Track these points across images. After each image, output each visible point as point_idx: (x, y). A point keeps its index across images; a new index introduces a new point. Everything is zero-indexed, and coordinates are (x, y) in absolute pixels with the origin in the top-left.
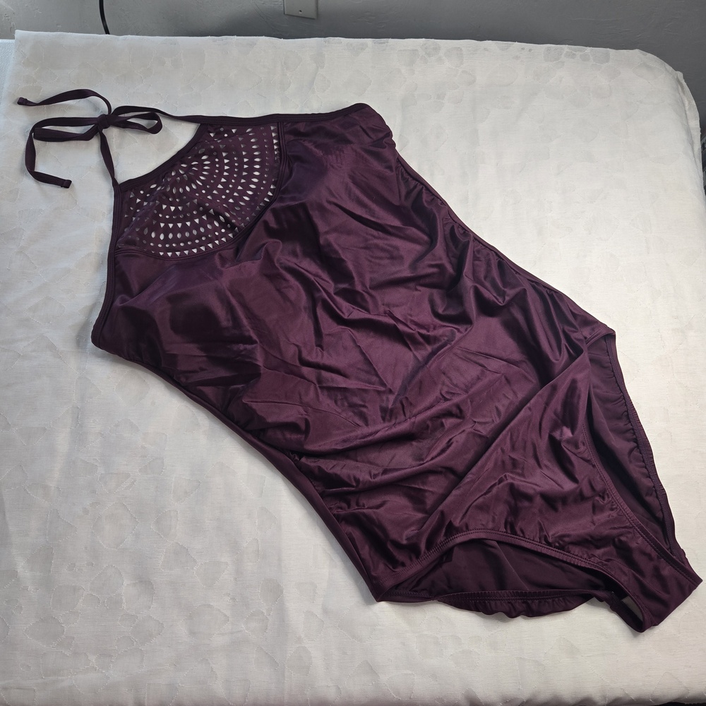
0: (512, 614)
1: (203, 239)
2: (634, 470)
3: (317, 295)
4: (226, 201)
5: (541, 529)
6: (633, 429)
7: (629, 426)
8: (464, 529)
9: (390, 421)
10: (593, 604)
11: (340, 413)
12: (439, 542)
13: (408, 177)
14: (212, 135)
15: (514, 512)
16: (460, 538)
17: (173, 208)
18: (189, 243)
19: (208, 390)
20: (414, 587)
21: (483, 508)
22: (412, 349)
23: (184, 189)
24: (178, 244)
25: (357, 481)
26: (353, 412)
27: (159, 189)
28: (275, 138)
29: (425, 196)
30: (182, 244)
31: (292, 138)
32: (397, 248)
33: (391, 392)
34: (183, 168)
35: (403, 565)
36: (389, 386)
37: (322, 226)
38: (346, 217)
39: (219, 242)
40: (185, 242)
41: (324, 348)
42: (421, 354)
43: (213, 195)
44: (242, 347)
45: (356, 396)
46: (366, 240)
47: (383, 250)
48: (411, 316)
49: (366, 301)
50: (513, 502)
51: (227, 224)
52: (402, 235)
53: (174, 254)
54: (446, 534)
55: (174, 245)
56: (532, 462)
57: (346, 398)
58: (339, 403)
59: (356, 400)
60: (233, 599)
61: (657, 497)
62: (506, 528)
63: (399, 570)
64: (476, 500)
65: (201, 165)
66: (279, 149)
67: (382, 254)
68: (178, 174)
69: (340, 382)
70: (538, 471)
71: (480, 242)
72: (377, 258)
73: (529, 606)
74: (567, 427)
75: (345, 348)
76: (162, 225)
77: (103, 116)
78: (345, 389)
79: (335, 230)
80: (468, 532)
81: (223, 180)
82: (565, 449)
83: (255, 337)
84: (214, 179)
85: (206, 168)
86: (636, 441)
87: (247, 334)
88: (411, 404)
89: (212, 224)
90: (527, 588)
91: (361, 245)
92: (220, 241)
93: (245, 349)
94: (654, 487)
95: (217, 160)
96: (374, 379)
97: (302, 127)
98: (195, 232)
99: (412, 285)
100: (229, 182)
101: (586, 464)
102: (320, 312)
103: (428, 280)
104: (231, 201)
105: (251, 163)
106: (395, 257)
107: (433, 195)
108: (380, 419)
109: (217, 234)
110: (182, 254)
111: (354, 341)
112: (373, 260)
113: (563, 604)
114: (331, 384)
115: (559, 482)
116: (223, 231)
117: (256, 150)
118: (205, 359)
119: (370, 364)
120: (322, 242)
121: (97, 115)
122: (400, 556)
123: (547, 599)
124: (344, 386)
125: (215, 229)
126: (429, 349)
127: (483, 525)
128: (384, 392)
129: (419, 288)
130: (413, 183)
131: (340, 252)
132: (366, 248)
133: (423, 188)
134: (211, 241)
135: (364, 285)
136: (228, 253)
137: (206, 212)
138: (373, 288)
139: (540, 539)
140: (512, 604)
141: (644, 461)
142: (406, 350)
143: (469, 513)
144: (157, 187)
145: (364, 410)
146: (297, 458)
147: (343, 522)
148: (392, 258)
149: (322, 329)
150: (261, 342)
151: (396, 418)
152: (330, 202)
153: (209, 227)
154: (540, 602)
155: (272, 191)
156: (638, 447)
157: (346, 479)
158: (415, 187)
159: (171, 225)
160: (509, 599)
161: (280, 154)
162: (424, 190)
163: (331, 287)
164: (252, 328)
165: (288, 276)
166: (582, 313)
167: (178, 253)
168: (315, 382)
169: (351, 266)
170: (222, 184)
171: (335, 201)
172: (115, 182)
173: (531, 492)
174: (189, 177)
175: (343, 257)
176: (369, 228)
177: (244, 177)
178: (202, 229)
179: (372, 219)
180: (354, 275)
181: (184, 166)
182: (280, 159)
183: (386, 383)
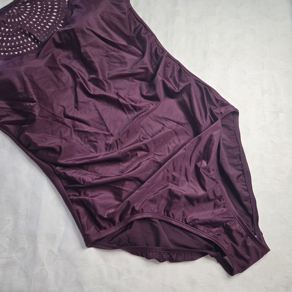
0: (161, 260)
1: (22, 47)
2: (239, 186)
3: (78, 80)
4: (36, 28)
5: (184, 215)
6: (242, 164)
7: (240, 162)
8: (141, 212)
9: (109, 150)
10: (207, 258)
11: (82, 145)
12: (126, 217)
13: (136, 20)
15: (170, 204)
16: (138, 217)
17: (7, 30)
18: (14, 49)
19: (11, 127)
20: (110, 241)
21: (153, 201)
22: (127, 113)
23: (15, 20)
24: (7, 49)
25: (84, 181)
26: (90, 144)
29: (143, 30)
30: (10, 49)
32: (124, 57)
33: (112, 135)
34: (15, 9)
35: (105, 228)
36: (111, 132)
37: (82, 42)
38: (96, 38)
40: (12, 48)
41: (79, 109)
42: (131, 116)
43: (30, 24)
44: (28, 104)
45: (93, 136)
46: (107, 52)
47: (116, 58)
48: (129, 95)
49: (104, 85)
50: (170, 199)
51: (34, 39)
52: (127, 50)
54: (131, 214)
55: (5, 49)
56: (184, 178)
57: (87, 137)
58: (83, 139)
59: (92, 138)
60: (11, 240)
61: (251, 203)
62: (164, 213)
63: (103, 231)
64: (149, 197)
65: (26, 7)
66: (68, 2)
67: (115, 60)
68: (13, 12)
69: (86, 128)
70: (187, 183)
71: (171, 58)
72: (112, 62)
73: (171, 257)
74: (205, 160)
75: (90, 110)
78: (87, 132)
79: (91, 45)
80: (143, 214)
81: (36, 16)
82: (202, 172)
83: (35, 99)
85: (28, 9)
86: (243, 171)
87: (31, 97)
88: (122, 142)
89: (27, 39)
90: (172, 246)
91: (104, 55)
92: (31, 49)
93: (30, 105)
94: (249, 197)
95: (34, 6)
96: (104, 128)
98: (17, 43)
99: (131, 78)
100: (39, 18)
101: (212, 181)
102: (78, 90)
103: (139, 76)
104: (39, 28)
105: (53, 8)
107: (148, 30)
108: (104, 149)
109: (29, 45)
111: (95, 106)
112: (111, 63)
113: (190, 257)
114: (80, 129)
115: (197, 190)
116: (33, 43)
117: (56, 2)
118: (10, 110)
119: (102, 119)
120: (82, 51)
122: (104, 224)
123: (182, 253)
124: (87, 130)
125: (28, 42)
126: (136, 113)
127: (151, 210)
128: (108, 135)
129: (134, 80)
130: (138, 23)
131: (92, 57)
132: (107, 56)
133: (143, 26)
134: (25, 48)
135: (104, 76)
136: (34, 55)
137: (24, 33)
138: (109, 79)
139: (182, 220)
140: (161, 255)
141: (246, 182)
142: (123, 113)
143: (144, 204)
145: (96, 144)
146: (54, 167)
147: (75, 203)
148: (121, 63)
149: (79, 98)
150: (39, 102)
151: (113, 149)
152: (88, 29)
153: (25, 41)
154: (177, 255)
155: (62, 24)
156: (243, 174)
157: (78, 180)
158: (139, 26)
159: (5, 39)
160: (160, 252)
161: (68, 5)
162: (143, 28)
163: (86, 76)
164: (35, 94)
165: (64, 69)
166: (222, 99)
167: (7, 54)
168: (72, 127)
169: (97, 65)
170: (36, 18)
171: (91, 28)
173: (180, 194)
174: (18, 14)
175: (93, 60)
176: (109, 45)
177: (48, 16)
178: (21, 42)
179: (111, 40)
180: (99, 70)
181: (17, 8)
182: (68, 7)
183: (110, 130)
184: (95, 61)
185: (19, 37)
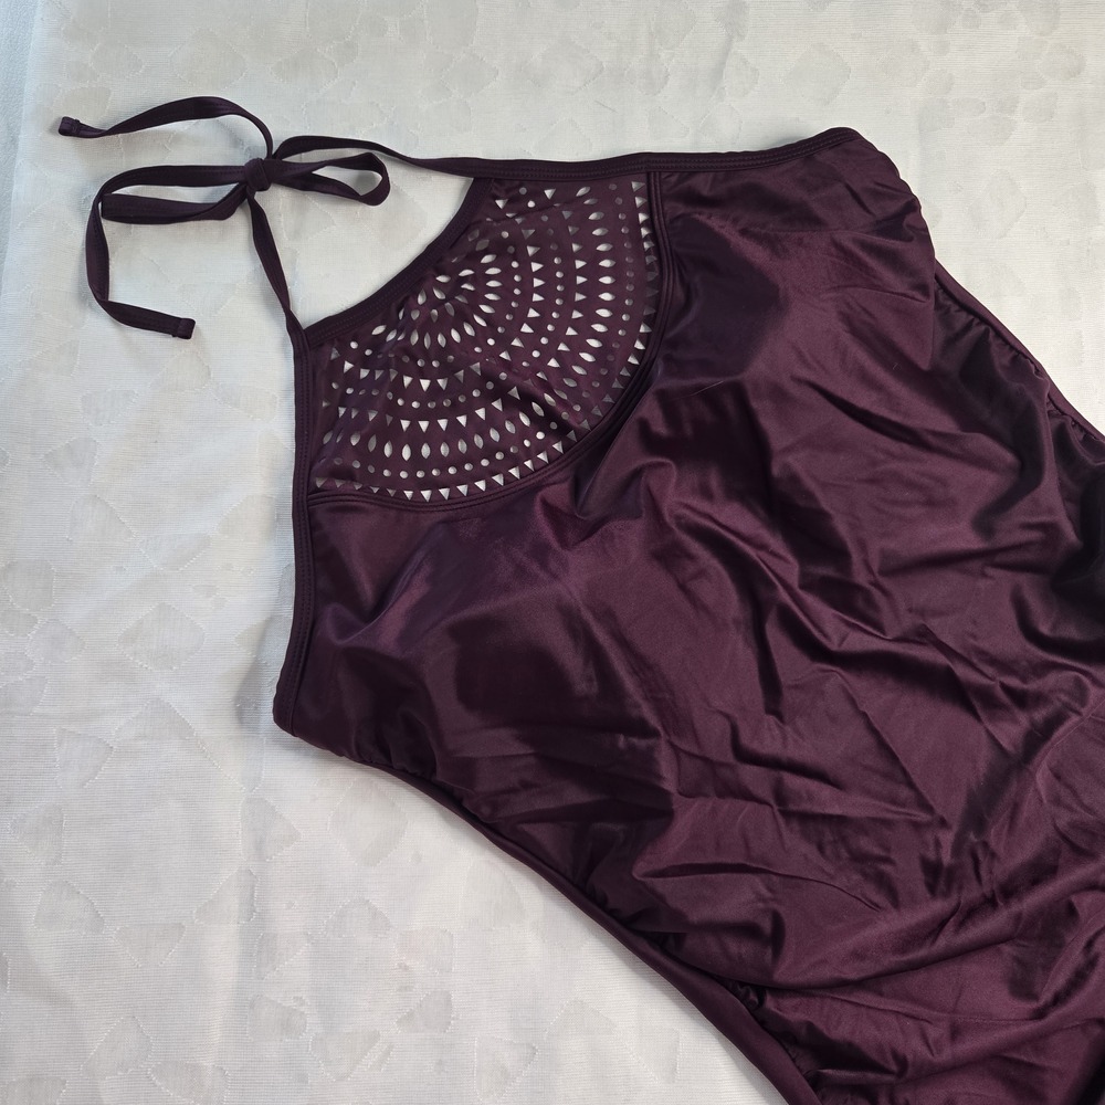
1: (499, 456)
3: (767, 594)
9: (946, 895)
11: (832, 878)
13: (949, 303)
14: (500, 203)
17: (425, 384)
18: (468, 467)
19: (543, 834)
22: (983, 717)
23: (448, 338)
24: (443, 469)
26: (865, 875)
27: (391, 337)
28: (642, 209)
30: (452, 471)
31: (681, 209)
32: (943, 482)
33: (943, 823)
34: (440, 286)
36: (939, 811)
37: (777, 436)
38: (830, 412)
39: (533, 463)
40: (459, 465)
41: (786, 718)
42: (1010, 732)
43: (512, 350)
44: (621, 741)
45: (867, 834)
47: (910, 485)
48: (974, 637)
49: (876, 608)
51: (547, 420)
52: (955, 450)
53: (435, 494)
55: (434, 472)
57: (844, 839)
58: (828, 851)
59: (866, 844)
66: (653, 237)
68: (432, 302)
69: (827, 800)
72: (895, 502)
75: (833, 719)
76: (405, 424)
77: (255, 164)
78: (841, 820)
79: (807, 442)
81: (533, 314)
83: (653, 721)
84: (511, 311)
85: (493, 283)
87: (634, 713)
88: (993, 855)
91: (862, 475)
92: (536, 461)
93: (632, 748)
95: (515, 265)
96: (904, 792)
97: (702, 184)
98: (479, 441)
100: (545, 318)
102: (774, 634)
103: (1013, 557)
104: (553, 363)
105: (593, 271)
106: (936, 502)
108: (922, 890)
110: (454, 493)
111: (852, 702)
112: (886, 508)
114: (806, 807)
116: (540, 436)
117: (601, 240)
118: (532, 760)
119: (892, 756)
120: (776, 471)
121: (239, 159)
124: (836, 810)
125: (523, 433)
126: (1023, 719)
128: (928, 825)
129: (990, 571)
131: (819, 495)
132: (872, 481)
134: (516, 461)
135: (868, 568)
136: (559, 493)
137: (501, 391)
138: (888, 573)
142: (966, 718)
144: (386, 333)
145: (889, 869)
146: (753, 998)
148: (931, 503)
149: (780, 673)
150: (668, 733)
151: (961, 888)
152: (799, 381)
153: (509, 427)
155: (645, 339)
157: (874, 1056)
158: (968, 327)
159: (424, 425)
161: (657, 250)
163: (791, 570)
164: (646, 699)
165: (695, 547)
167: (444, 492)
168: (772, 802)
169: (842, 528)
170: (531, 322)
171: (813, 378)
172: (292, 324)
174: (457, 307)
175: (825, 506)
176: (881, 438)
177: (579, 306)
180: (852, 547)
181: (443, 279)
183: (932, 803)
184: (832, 512)
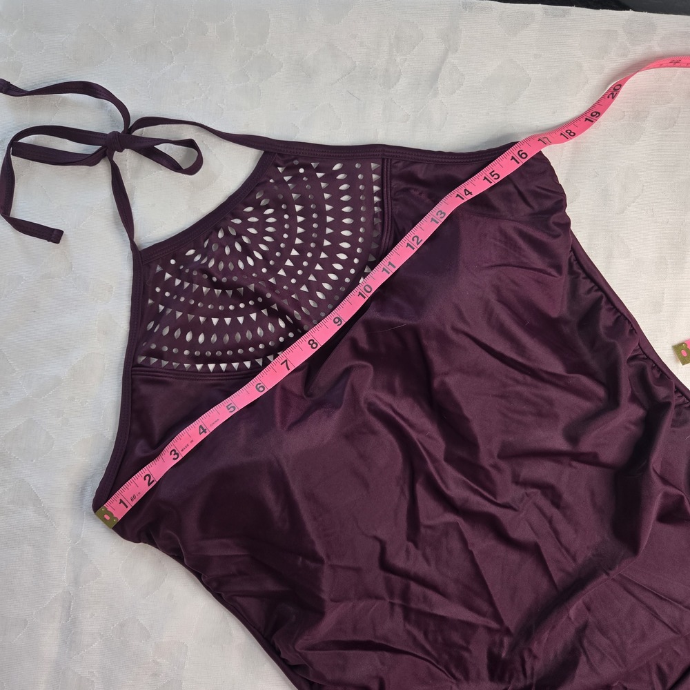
1: (261, 346)
4: (296, 288)
14: (280, 169)
17: (218, 292)
23: (236, 265)
24: (224, 352)
28: (376, 183)
30: (229, 352)
31: (403, 185)
34: (234, 226)
36: (507, 623)
37: (439, 364)
40: (234, 349)
41: (420, 545)
43: (278, 278)
45: (457, 630)
47: (527, 401)
53: (217, 367)
55: (218, 353)
57: (441, 631)
65: (262, 225)
66: (381, 203)
67: (525, 408)
71: (683, 394)
76: (202, 319)
77: (115, 134)
79: (461, 370)
81: (294, 253)
83: (322, 553)
84: (280, 250)
85: (270, 228)
89: (275, 323)
91: (496, 392)
93: (306, 567)
95: (286, 216)
96: (487, 607)
97: (420, 171)
98: (249, 335)
99: (565, 459)
100: (302, 257)
104: (304, 288)
105: (338, 226)
106: (545, 413)
107: (618, 311)
109: (281, 340)
110: (230, 367)
116: (291, 335)
117: (346, 204)
119: (483, 582)
120: (436, 383)
121: (107, 130)
125: (280, 332)
130: (585, 285)
133: (601, 298)
135: (490, 454)
137: (267, 304)
145: (466, 655)
152: (456, 330)
153: (271, 328)
159: (215, 321)
161: (382, 214)
167: (223, 366)
170: (293, 259)
171: (467, 329)
172: (134, 246)
175: (466, 412)
176: (512, 370)
177: (325, 249)
178: (260, 331)
179: (520, 360)
180: (481, 440)
181: (238, 221)
182: (383, 224)
183: (503, 618)
184: (471, 417)
185: (253, 316)
